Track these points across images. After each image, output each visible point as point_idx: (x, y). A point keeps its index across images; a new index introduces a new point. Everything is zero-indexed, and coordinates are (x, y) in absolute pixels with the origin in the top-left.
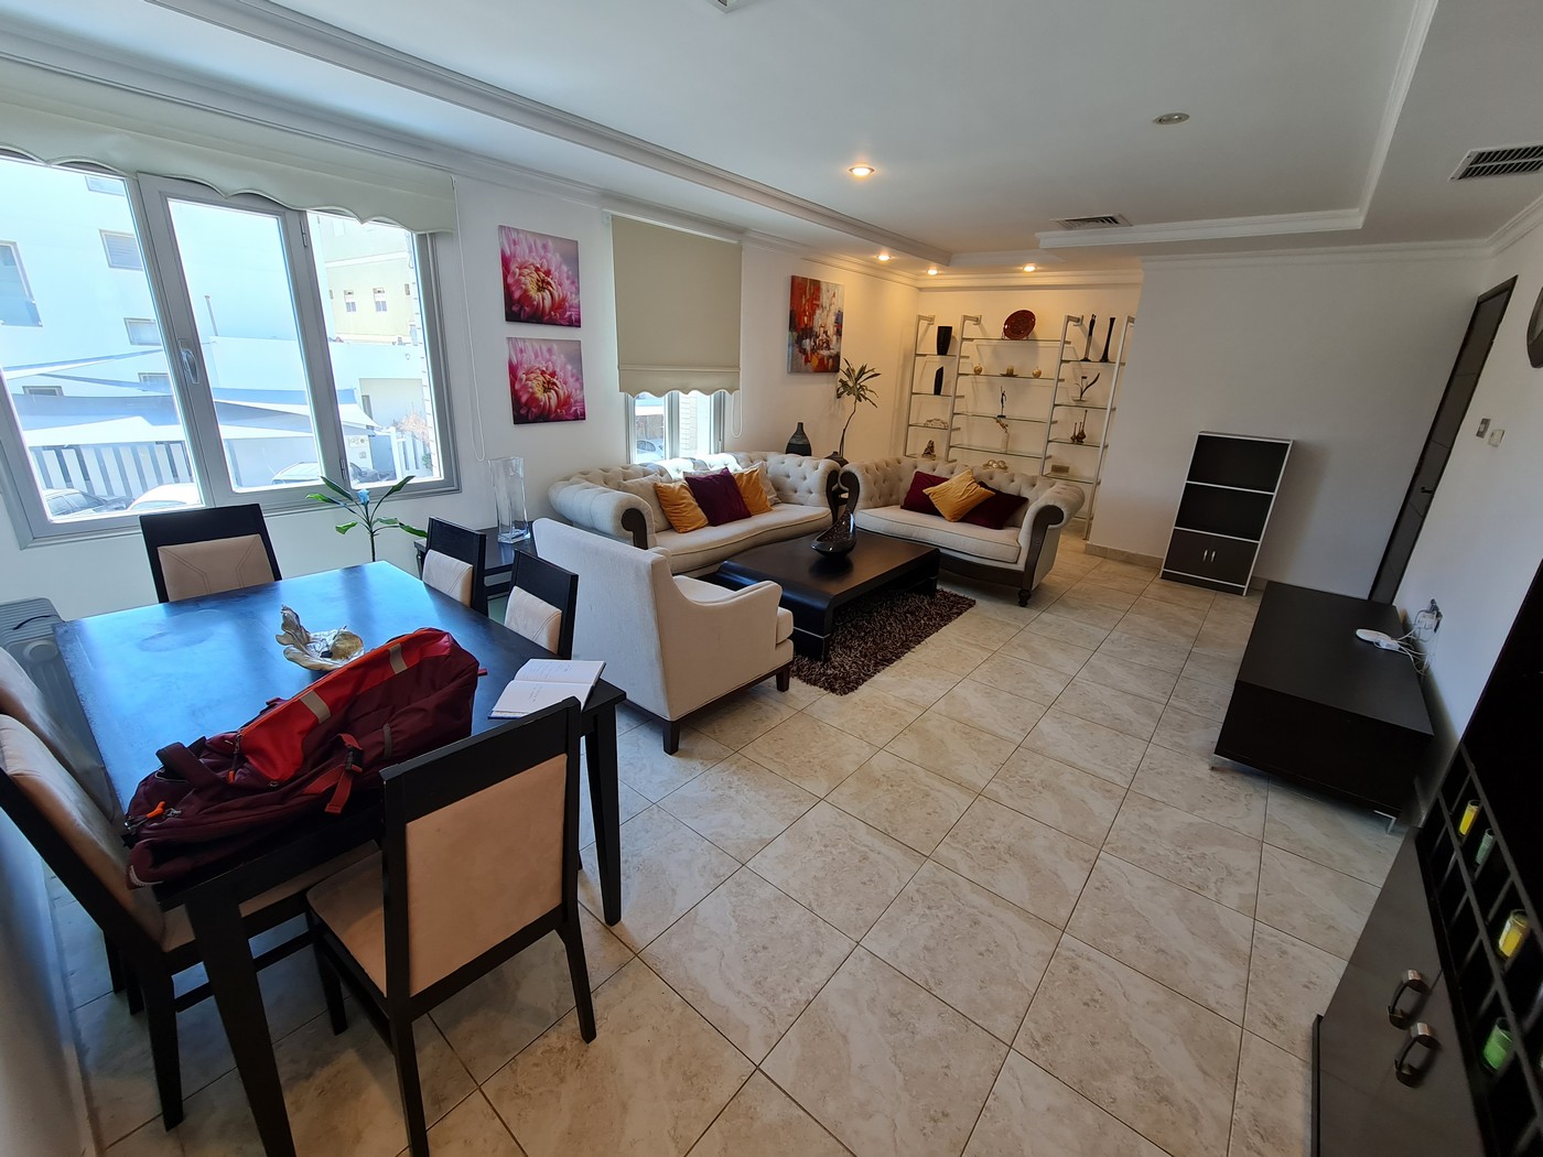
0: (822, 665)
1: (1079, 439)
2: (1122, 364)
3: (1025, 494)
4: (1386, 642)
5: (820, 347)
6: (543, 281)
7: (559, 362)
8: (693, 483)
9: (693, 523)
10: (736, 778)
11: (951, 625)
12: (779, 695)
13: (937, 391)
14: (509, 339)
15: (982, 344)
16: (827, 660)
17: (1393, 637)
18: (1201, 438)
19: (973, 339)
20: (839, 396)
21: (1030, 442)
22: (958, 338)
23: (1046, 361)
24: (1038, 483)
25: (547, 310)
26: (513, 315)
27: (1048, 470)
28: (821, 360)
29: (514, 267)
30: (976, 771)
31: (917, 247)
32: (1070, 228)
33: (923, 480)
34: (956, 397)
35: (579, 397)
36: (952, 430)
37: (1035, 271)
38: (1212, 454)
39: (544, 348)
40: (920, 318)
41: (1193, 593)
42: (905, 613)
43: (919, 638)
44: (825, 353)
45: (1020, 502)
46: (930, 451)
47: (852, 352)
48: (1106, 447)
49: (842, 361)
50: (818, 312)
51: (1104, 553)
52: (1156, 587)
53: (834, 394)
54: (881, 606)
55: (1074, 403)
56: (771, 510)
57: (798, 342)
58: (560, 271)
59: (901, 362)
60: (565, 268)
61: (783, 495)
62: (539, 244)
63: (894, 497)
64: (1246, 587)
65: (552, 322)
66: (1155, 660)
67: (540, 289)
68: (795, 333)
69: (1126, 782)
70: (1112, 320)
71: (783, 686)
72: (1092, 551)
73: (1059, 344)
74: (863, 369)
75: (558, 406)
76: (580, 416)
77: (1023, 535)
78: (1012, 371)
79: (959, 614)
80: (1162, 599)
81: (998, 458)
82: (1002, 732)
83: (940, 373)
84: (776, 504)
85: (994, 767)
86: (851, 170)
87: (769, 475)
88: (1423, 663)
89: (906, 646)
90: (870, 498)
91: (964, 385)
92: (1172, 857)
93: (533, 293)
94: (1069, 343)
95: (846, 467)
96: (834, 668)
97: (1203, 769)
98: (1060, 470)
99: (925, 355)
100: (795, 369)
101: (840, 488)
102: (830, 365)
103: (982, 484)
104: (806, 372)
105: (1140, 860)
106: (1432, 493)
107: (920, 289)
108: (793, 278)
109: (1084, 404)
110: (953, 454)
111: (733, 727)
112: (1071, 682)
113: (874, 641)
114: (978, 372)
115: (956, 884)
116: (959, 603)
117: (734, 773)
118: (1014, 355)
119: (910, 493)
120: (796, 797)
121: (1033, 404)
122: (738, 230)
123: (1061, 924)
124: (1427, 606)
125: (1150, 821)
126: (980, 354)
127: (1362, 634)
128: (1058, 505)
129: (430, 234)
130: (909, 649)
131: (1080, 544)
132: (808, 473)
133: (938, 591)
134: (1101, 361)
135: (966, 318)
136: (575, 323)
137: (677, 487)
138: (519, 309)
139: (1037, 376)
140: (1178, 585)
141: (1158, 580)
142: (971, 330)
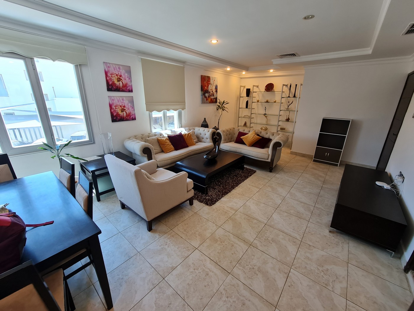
0: (205, 196)
1: (288, 120)
2: (299, 98)
3: (271, 138)
4: (386, 186)
5: (211, 96)
6: (119, 78)
7: (126, 103)
8: (170, 138)
9: (169, 150)
10: (169, 240)
11: (248, 180)
12: (189, 207)
13: (247, 107)
14: (109, 96)
15: (259, 94)
16: (207, 193)
17: (388, 184)
18: (323, 119)
19: (256, 92)
20: (217, 110)
21: (274, 121)
22: (252, 92)
23: (278, 98)
24: (275, 134)
25: (121, 87)
26: (109, 89)
27: (279, 129)
28: (211, 99)
29: (109, 74)
30: (250, 236)
31: (238, 66)
32: (281, 58)
33: (241, 134)
34: (252, 109)
35: (134, 113)
36: (251, 118)
37: (273, 72)
38: (327, 124)
39: (121, 99)
40: (241, 86)
41: (323, 166)
42: (234, 176)
43: (237, 184)
44: (212, 97)
45: (269, 140)
46: (245, 124)
47: (220, 97)
48: (295, 122)
49: (218, 100)
50: (210, 86)
51: (296, 154)
52: (312, 164)
53: (216, 109)
54: (227, 173)
55: (286, 110)
56: (195, 145)
57: (204, 94)
58: (125, 75)
59: (236, 99)
60: (126, 74)
61: (199, 139)
62: (117, 67)
63: (233, 139)
64: (339, 164)
65: (123, 91)
66: (311, 190)
67: (118, 81)
68: (203, 92)
69: (300, 238)
70: (296, 85)
71: (191, 204)
72: (292, 153)
73: (281, 93)
74: (224, 102)
75: (126, 116)
76: (134, 119)
77: (270, 150)
78: (268, 101)
79: (251, 176)
80: (313, 168)
81: (265, 126)
82: (260, 219)
83: (247, 102)
84: (197, 142)
85: (257, 233)
86: (211, 41)
87: (195, 134)
88: (399, 193)
89: (233, 188)
90: (225, 140)
91: (254, 105)
92: (316, 271)
93: (116, 82)
94: (284, 92)
95: (218, 131)
96: (209, 196)
97: (326, 231)
98: (283, 129)
99: (243, 97)
100: (203, 102)
101: (216, 138)
102: (214, 101)
103: (258, 135)
104: (207, 103)
105: (305, 272)
106: (397, 135)
107: (241, 78)
108: (202, 76)
109: (289, 110)
110: (252, 125)
111: (172, 220)
112: (284, 199)
113: (223, 186)
114: (258, 101)
115: (238, 286)
116: (251, 172)
117: (169, 238)
118: (268, 96)
119: (237, 138)
120: (188, 248)
121: (274, 110)
122: (183, 62)
123: (275, 304)
124: (398, 173)
125: (308, 255)
126: (258, 96)
127: (378, 183)
128: (280, 141)
129: (79, 65)
130: (234, 189)
131: (289, 151)
132: (207, 133)
133: (245, 168)
134: (293, 97)
135: (254, 86)
136: (131, 91)
137: (165, 139)
138: (111, 87)
139: (275, 102)
140: (318, 163)
141: (312, 162)
142: (256, 89)
